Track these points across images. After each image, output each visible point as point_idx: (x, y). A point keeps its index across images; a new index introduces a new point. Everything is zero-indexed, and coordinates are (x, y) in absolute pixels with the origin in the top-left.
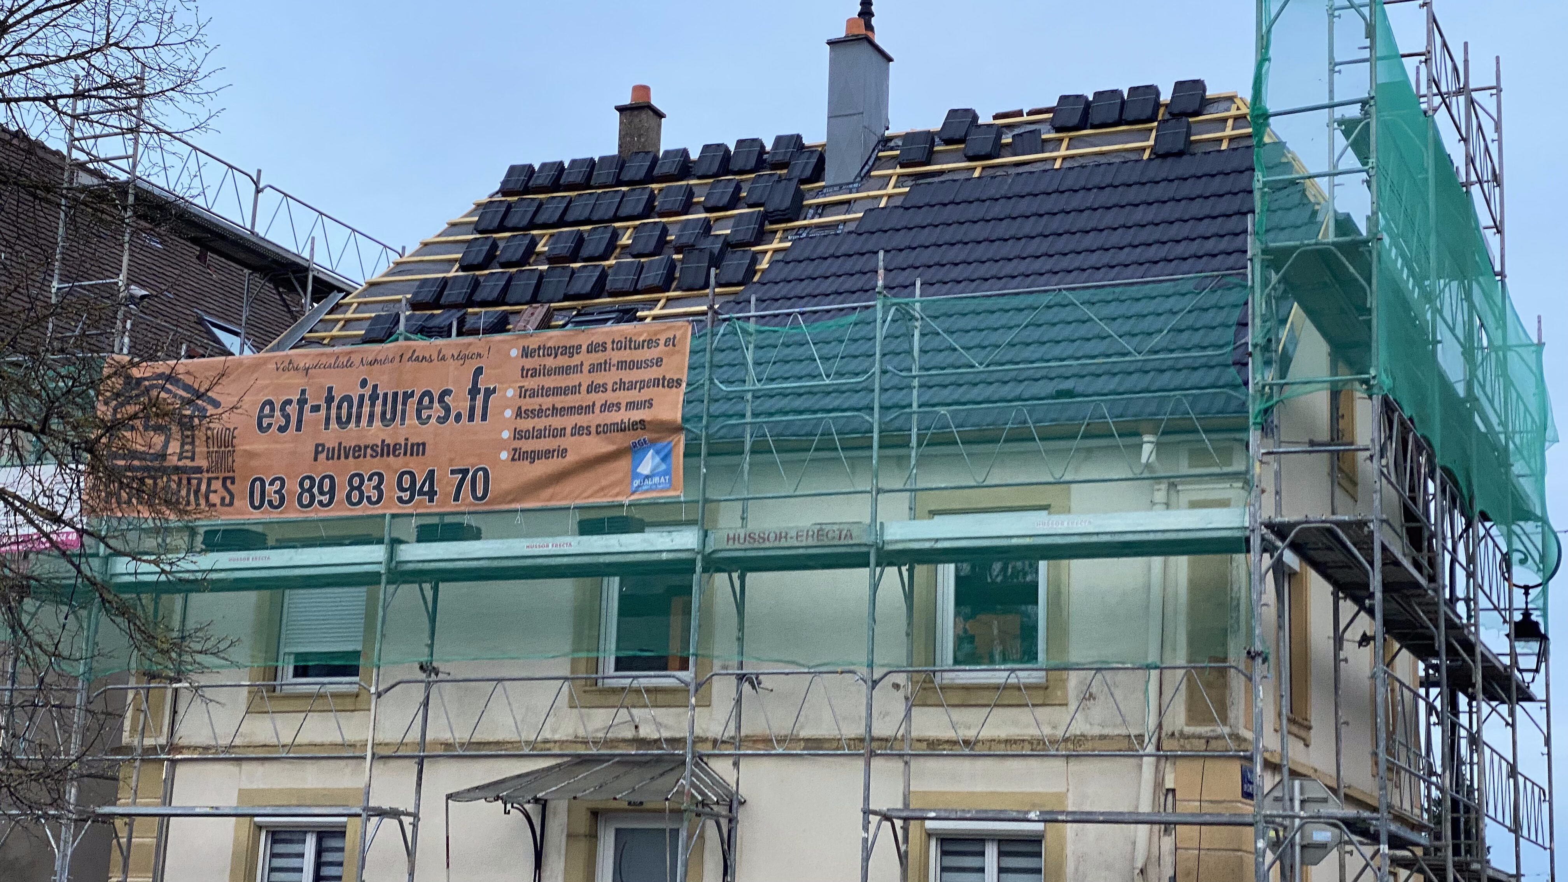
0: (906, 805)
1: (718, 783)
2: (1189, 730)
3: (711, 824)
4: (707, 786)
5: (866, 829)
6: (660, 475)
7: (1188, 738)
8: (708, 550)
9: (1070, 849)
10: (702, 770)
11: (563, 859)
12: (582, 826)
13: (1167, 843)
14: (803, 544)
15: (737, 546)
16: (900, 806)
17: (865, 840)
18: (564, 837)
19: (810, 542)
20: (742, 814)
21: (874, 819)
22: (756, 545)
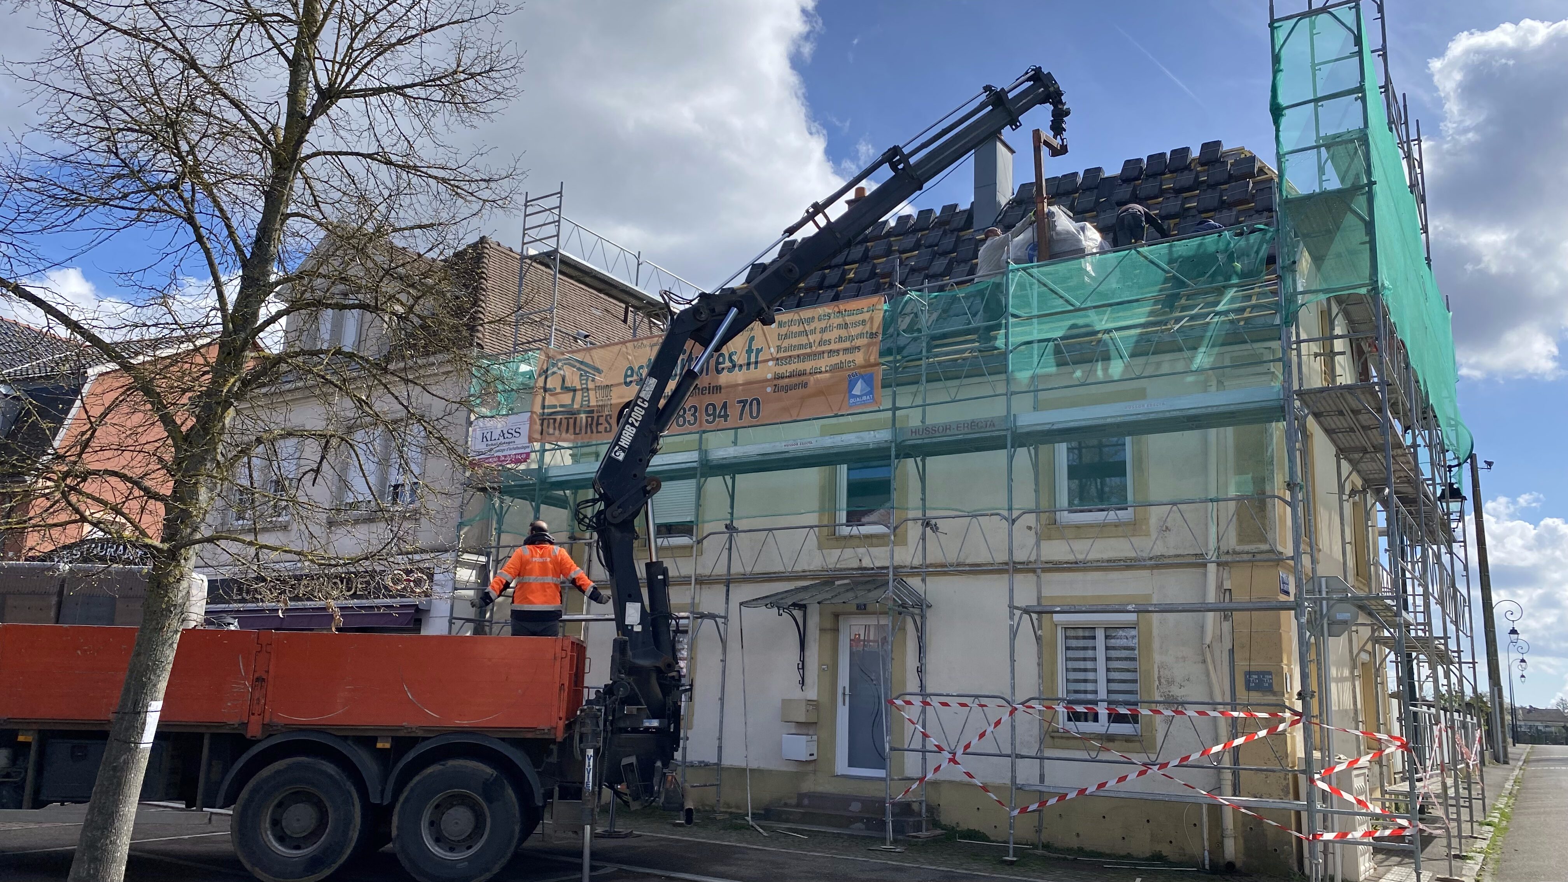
0: (1039, 604)
1: (912, 593)
2: (1238, 548)
3: (909, 620)
4: (905, 595)
5: (1011, 618)
6: (866, 394)
7: (1239, 553)
8: (899, 440)
9: (1155, 632)
10: (903, 586)
11: (817, 644)
12: (828, 625)
13: (1226, 626)
14: (963, 432)
15: (918, 436)
16: (1035, 604)
17: (1011, 626)
18: (818, 632)
19: (966, 431)
20: (929, 613)
21: (1018, 613)
22: (931, 435)
